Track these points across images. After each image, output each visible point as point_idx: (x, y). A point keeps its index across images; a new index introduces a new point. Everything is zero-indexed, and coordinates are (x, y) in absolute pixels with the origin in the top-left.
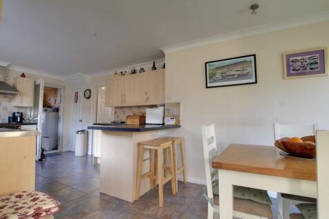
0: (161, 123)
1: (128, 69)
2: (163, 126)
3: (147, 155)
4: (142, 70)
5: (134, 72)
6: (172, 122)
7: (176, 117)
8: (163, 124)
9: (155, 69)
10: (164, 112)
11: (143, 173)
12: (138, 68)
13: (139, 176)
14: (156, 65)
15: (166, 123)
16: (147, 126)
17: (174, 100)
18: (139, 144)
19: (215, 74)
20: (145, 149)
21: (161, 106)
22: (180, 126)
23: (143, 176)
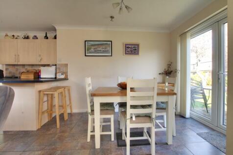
0: (54, 77)
3: (45, 99)
4: (35, 37)
5: (28, 38)
6: (63, 77)
7: (65, 73)
8: (56, 78)
9: (47, 38)
10: (56, 70)
11: (43, 110)
12: (31, 35)
13: (40, 113)
14: (48, 35)
15: (58, 77)
16: (42, 80)
17: (64, 62)
18: (40, 91)
19: (90, 49)
20: (44, 94)
21: (53, 65)
22: (68, 79)
23: (43, 113)
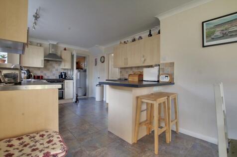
0: (157, 80)
1: (130, 39)
2: (158, 83)
3: (144, 107)
4: (140, 38)
5: (134, 40)
6: (167, 80)
8: (158, 81)
9: (151, 35)
10: (159, 71)
12: (137, 37)
13: (138, 124)
14: (152, 33)
15: (161, 80)
16: (144, 83)
17: (169, 61)
20: (142, 102)
21: (156, 66)
22: (173, 84)
23: (140, 124)
